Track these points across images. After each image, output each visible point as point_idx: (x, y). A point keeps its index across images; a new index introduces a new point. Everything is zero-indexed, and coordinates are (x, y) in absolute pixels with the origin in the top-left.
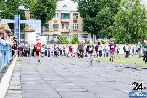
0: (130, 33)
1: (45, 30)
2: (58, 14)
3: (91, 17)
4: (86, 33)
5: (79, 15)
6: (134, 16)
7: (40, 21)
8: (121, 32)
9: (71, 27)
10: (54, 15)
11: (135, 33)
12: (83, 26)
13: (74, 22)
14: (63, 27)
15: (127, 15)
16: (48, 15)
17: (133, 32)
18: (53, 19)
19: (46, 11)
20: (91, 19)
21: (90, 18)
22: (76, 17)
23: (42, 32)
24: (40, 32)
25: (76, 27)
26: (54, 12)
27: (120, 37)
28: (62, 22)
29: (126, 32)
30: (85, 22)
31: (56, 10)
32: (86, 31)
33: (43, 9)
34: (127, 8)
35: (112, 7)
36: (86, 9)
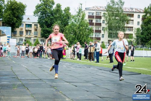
0: (77, 39)
1: (14, 35)
2: (23, 24)
3: (47, 27)
4: (44, 39)
5: (39, 26)
6: (81, 27)
7: (10, 28)
8: (71, 38)
9: (32, 34)
10: (21, 24)
11: (81, 39)
12: (41, 33)
13: (35, 31)
14: (27, 34)
15: (76, 26)
16: (17, 24)
17: (80, 39)
18: (20, 28)
19: (15, 21)
20: (48, 29)
21: (47, 28)
22: (36, 27)
23: (12, 36)
25: (36, 34)
26: (21, 22)
27: (70, 42)
28: (26, 30)
29: (75, 39)
30: (43, 31)
31: (23, 21)
32: (44, 37)
33: (13, 19)
34: (76, 21)
35: (63, 21)
36: (44, 21)
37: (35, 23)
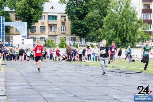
0: (120, 36)
1: (32, 33)
2: (45, 16)
3: (79, 19)
4: (74, 37)
5: (67, 17)
6: (124, 19)
7: (26, 23)
8: (110, 35)
9: (59, 30)
10: (41, 17)
11: (125, 36)
12: (71, 28)
13: (62, 25)
14: (51, 30)
15: (116, 17)
16: (35, 17)
17: (123, 35)
18: (40, 21)
19: (33, 13)
20: (80, 22)
21: (78, 21)
22: (63, 20)
23: (28, 34)
24: (26, 35)
25: (63, 29)
26: (41, 14)
27: (109, 40)
28: (49, 25)
29: (116, 36)
30: (73, 25)
31: (43, 12)
32: (74, 34)
33: (29, 11)
34: (117, 10)
35: (101, 10)
36: (74, 11)
37: (61, 13)
